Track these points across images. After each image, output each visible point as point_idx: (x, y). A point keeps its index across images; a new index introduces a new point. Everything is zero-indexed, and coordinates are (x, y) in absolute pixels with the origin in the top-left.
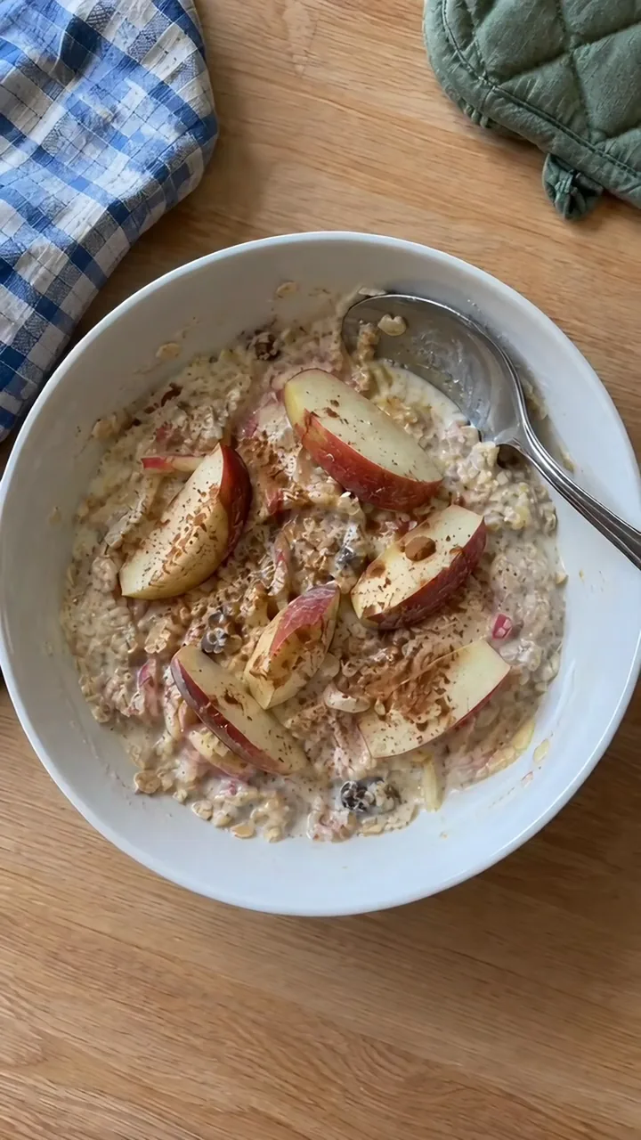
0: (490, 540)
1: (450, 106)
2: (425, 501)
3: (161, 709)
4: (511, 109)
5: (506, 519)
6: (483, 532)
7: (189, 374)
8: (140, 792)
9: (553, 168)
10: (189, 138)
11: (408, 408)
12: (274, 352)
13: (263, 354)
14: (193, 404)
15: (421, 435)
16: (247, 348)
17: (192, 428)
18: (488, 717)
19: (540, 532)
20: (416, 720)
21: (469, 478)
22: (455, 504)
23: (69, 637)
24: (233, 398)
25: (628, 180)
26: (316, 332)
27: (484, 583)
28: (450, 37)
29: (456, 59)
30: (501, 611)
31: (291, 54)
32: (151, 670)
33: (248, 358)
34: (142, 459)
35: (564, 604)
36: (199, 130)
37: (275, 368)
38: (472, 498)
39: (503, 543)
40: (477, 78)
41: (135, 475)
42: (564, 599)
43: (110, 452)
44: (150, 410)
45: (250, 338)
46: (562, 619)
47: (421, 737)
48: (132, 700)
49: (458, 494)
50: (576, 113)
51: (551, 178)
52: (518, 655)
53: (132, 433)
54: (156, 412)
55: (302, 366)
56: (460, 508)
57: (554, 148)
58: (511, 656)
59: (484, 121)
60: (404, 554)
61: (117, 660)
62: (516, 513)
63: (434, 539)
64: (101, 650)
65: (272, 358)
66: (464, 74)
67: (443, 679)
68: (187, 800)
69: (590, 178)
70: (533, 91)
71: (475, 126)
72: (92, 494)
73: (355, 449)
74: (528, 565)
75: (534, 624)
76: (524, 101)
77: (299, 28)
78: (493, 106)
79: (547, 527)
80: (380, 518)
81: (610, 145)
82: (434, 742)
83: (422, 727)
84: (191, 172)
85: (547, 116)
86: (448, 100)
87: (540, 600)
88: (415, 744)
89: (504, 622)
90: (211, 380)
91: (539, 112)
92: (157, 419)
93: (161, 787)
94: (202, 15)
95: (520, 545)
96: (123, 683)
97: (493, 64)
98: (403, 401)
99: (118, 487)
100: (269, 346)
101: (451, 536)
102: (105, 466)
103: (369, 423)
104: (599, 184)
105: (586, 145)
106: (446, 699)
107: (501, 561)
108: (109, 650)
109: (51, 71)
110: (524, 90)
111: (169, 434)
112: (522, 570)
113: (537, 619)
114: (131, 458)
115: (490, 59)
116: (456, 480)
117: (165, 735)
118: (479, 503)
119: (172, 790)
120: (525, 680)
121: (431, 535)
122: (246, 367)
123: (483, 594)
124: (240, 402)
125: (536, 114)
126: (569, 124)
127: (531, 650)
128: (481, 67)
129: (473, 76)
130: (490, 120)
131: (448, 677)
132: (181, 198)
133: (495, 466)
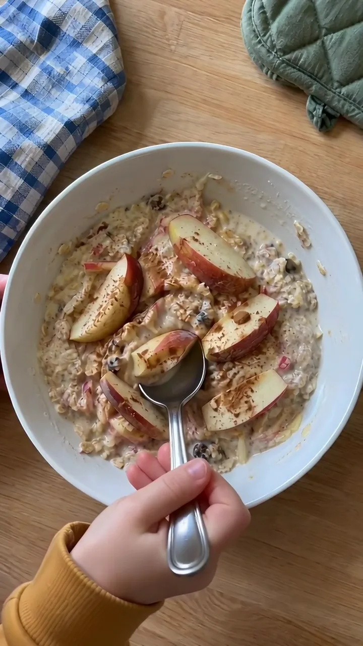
0: (281, 314)
1: (255, 68)
2: (246, 290)
3: (95, 407)
4: (290, 70)
5: (289, 302)
6: (278, 309)
7: (113, 217)
8: (83, 452)
9: (313, 102)
10: (110, 85)
11: (238, 237)
12: (162, 206)
13: (156, 207)
14: (115, 233)
15: (244, 253)
16: (147, 204)
17: (113, 247)
18: (275, 412)
19: (308, 310)
20: (233, 412)
21: (269, 278)
22: (262, 293)
23: (43, 365)
24: (139, 231)
25: (354, 110)
26: (186, 196)
27: (277, 338)
28: (256, 30)
29: (260, 42)
30: (284, 354)
31: (168, 40)
32: (90, 385)
33: (148, 209)
34: (85, 264)
35: (320, 350)
36: (115, 80)
37: (163, 214)
38: (272, 289)
39: (288, 316)
40: (271, 53)
41: (81, 273)
42: (321, 347)
43: (67, 260)
44: (91, 237)
45: (149, 199)
46: (319, 359)
47: (236, 421)
48: (79, 401)
49: (264, 286)
50: (324, 72)
51: (311, 108)
52: (293, 379)
53: (81, 250)
54: (94, 237)
55: (179, 213)
56: (264, 295)
57: (313, 91)
58: (289, 379)
59: (275, 77)
60: (233, 320)
61: (71, 379)
62: (294, 299)
63: (250, 312)
64: (62, 373)
65: (161, 209)
66: (264, 50)
67: (250, 390)
68: (108, 458)
69: (333, 108)
70: (302, 60)
71: (270, 80)
72: (57, 284)
73: (207, 258)
74: (301, 328)
75: (302, 362)
76: (297, 66)
77: (173, 25)
78: (280, 68)
79: (312, 307)
80: (220, 299)
81: (344, 90)
82: (244, 425)
83: (237, 416)
84: (111, 104)
85: (309, 74)
86: (255, 65)
87: (306, 348)
88: (232, 425)
89: (286, 360)
90: (127, 221)
91: (305, 71)
92: (94, 242)
93: (94, 450)
94: (116, 16)
95: (297, 317)
96: (74, 391)
97: (280, 45)
98: (234, 233)
99: (72, 280)
100: (159, 203)
101: (259, 312)
102: (64, 269)
103: (215, 245)
104: (338, 112)
105: (330, 90)
106: (251, 401)
107: (287, 326)
108: (66, 373)
109: (32, 47)
110: (297, 59)
111: (101, 251)
112: (297, 331)
113: (304, 359)
114: (79, 263)
115: (279, 42)
116: (262, 279)
117: (97, 421)
118: (275, 292)
119: (100, 452)
120: (296, 393)
121: (247, 310)
122: (146, 214)
123: (276, 344)
124: (142, 234)
125: (304, 73)
126: (321, 78)
127: (300, 376)
128: (273, 47)
129: (268, 51)
130: (278, 76)
131: (253, 389)
132: (105, 118)
133: (284, 272)
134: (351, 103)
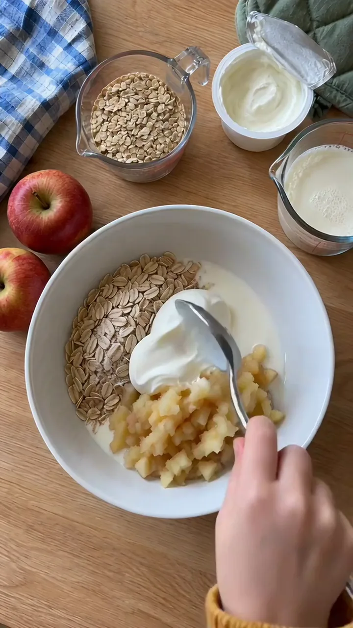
10: (80, 68)
25: (345, 100)
36: (86, 65)
69: (325, 99)
81: (335, 81)
104: (330, 102)
109: (18, 35)
134: (343, 94)
